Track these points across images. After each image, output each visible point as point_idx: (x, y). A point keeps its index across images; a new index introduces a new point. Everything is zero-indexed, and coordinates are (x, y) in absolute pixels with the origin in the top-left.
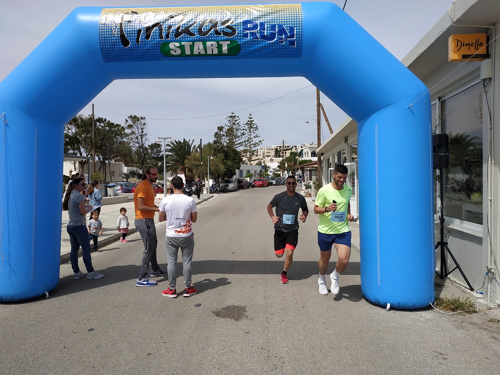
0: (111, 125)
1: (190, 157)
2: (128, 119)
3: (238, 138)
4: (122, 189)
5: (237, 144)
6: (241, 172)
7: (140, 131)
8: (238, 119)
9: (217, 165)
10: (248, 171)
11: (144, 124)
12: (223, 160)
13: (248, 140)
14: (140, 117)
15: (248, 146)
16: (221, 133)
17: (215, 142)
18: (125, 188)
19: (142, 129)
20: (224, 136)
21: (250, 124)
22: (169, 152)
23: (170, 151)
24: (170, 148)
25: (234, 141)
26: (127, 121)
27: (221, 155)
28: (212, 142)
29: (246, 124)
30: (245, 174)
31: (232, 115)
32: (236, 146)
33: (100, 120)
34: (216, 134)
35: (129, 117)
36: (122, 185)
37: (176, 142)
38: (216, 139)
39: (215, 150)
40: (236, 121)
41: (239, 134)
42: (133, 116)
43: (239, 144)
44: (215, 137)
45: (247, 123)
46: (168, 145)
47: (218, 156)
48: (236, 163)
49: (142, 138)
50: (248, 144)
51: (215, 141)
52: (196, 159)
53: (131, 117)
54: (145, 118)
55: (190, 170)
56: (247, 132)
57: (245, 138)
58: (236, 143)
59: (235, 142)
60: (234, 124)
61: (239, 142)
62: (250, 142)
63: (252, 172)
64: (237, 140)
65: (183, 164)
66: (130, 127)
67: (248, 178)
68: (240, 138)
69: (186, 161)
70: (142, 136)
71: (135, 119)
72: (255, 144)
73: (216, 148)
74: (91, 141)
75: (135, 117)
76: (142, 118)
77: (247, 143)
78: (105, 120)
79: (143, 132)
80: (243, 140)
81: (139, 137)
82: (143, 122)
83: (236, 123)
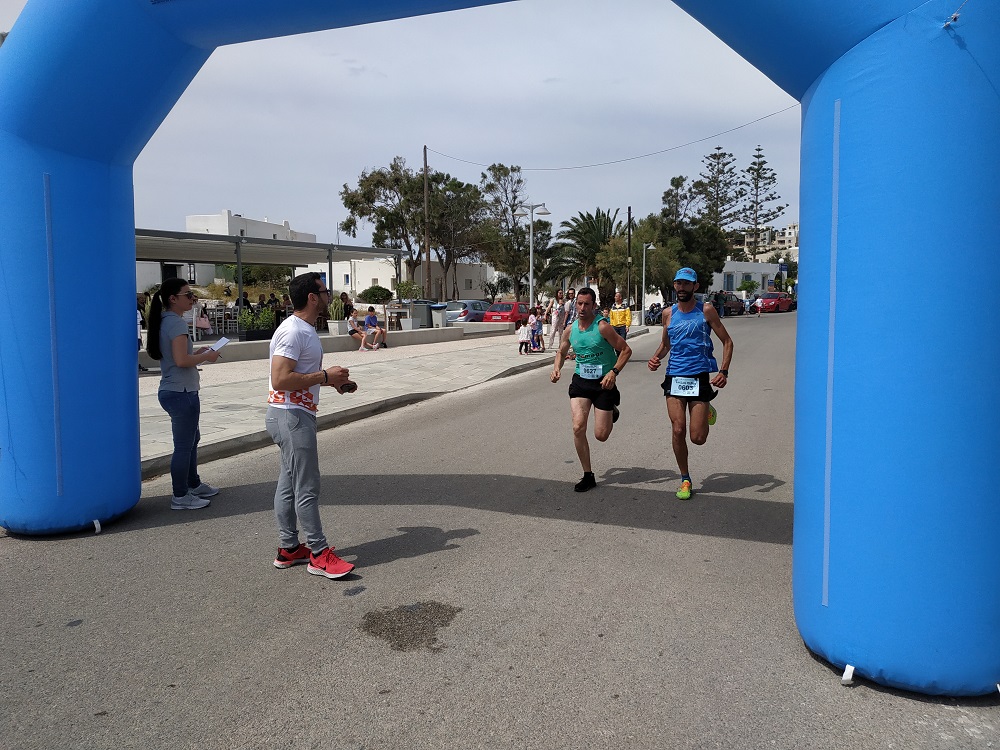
0: (457, 186)
1: (606, 247)
2: (488, 174)
3: (728, 202)
4: (465, 313)
5: (725, 217)
6: (729, 277)
7: (510, 196)
8: (730, 159)
9: (664, 264)
10: (747, 277)
11: (519, 182)
12: (679, 252)
13: (752, 207)
14: (509, 167)
15: (751, 221)
16: (679, 191)
17: (665, 213)
18: (471, 311)
19: (514, 191)
20: (686, 198)
21: (758, 171)
22: (566, 237)
23: (569, 235)
24: (569, 229)
25: (720, 209)
26: (484, 176)
27: (676, 242)
28: (658, 212)
29: (748, 171)
30: (738, 282)
31: (717, 152)
32: (725, 221)
33: (438, 178)
34: (668, 194)
35: (489, 169)
36: (465, 306)
37: (582, 215)
38: (667, 206)
39: (664, 229)
40: (724, 165)
41: (731, 194)
42: (497, 165)
43: (730, 215)
44: (665, 202)
45: (751, 168)
46: (565, 224)
47: (669, 242)
48: (715, 258)
49: (514, 211)
50: (752, 216)
51: (664, 211)
52: (619, 251)
53: (493, 168)
54: (519, 168)
55: (607, 275)
56: (748, 189)
57: (745, 203)
58: (723, 215)
59: (721, 212)
60: (721, 172)
61: (731, 211)
62: (756, 212)
63: (757, 279)
64: (727, 206)
65: (592, 262)
66: (490, 188)
67: (744, 292)
68: (733, 203)
69: (598, 256)
70: (514, 207)
71: (500, 171)
72: (767, 215)
73: (666, 227)
74: (423, 221)
75: (501, 167)
76: (513, 170)
77: (748, 213)
78: (448, 176)
79: (515, 198)
80: (739, 207)
81: (510, 209)
82: (515, 176)
83: (726, 169)
